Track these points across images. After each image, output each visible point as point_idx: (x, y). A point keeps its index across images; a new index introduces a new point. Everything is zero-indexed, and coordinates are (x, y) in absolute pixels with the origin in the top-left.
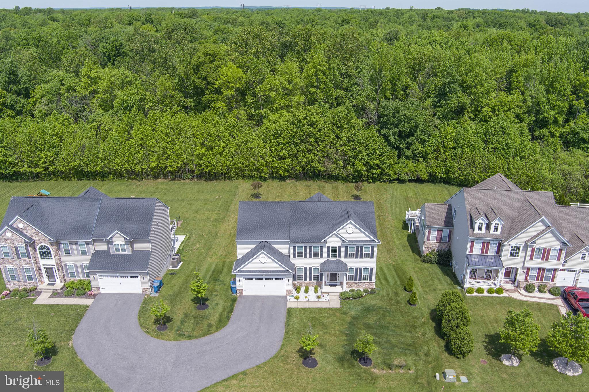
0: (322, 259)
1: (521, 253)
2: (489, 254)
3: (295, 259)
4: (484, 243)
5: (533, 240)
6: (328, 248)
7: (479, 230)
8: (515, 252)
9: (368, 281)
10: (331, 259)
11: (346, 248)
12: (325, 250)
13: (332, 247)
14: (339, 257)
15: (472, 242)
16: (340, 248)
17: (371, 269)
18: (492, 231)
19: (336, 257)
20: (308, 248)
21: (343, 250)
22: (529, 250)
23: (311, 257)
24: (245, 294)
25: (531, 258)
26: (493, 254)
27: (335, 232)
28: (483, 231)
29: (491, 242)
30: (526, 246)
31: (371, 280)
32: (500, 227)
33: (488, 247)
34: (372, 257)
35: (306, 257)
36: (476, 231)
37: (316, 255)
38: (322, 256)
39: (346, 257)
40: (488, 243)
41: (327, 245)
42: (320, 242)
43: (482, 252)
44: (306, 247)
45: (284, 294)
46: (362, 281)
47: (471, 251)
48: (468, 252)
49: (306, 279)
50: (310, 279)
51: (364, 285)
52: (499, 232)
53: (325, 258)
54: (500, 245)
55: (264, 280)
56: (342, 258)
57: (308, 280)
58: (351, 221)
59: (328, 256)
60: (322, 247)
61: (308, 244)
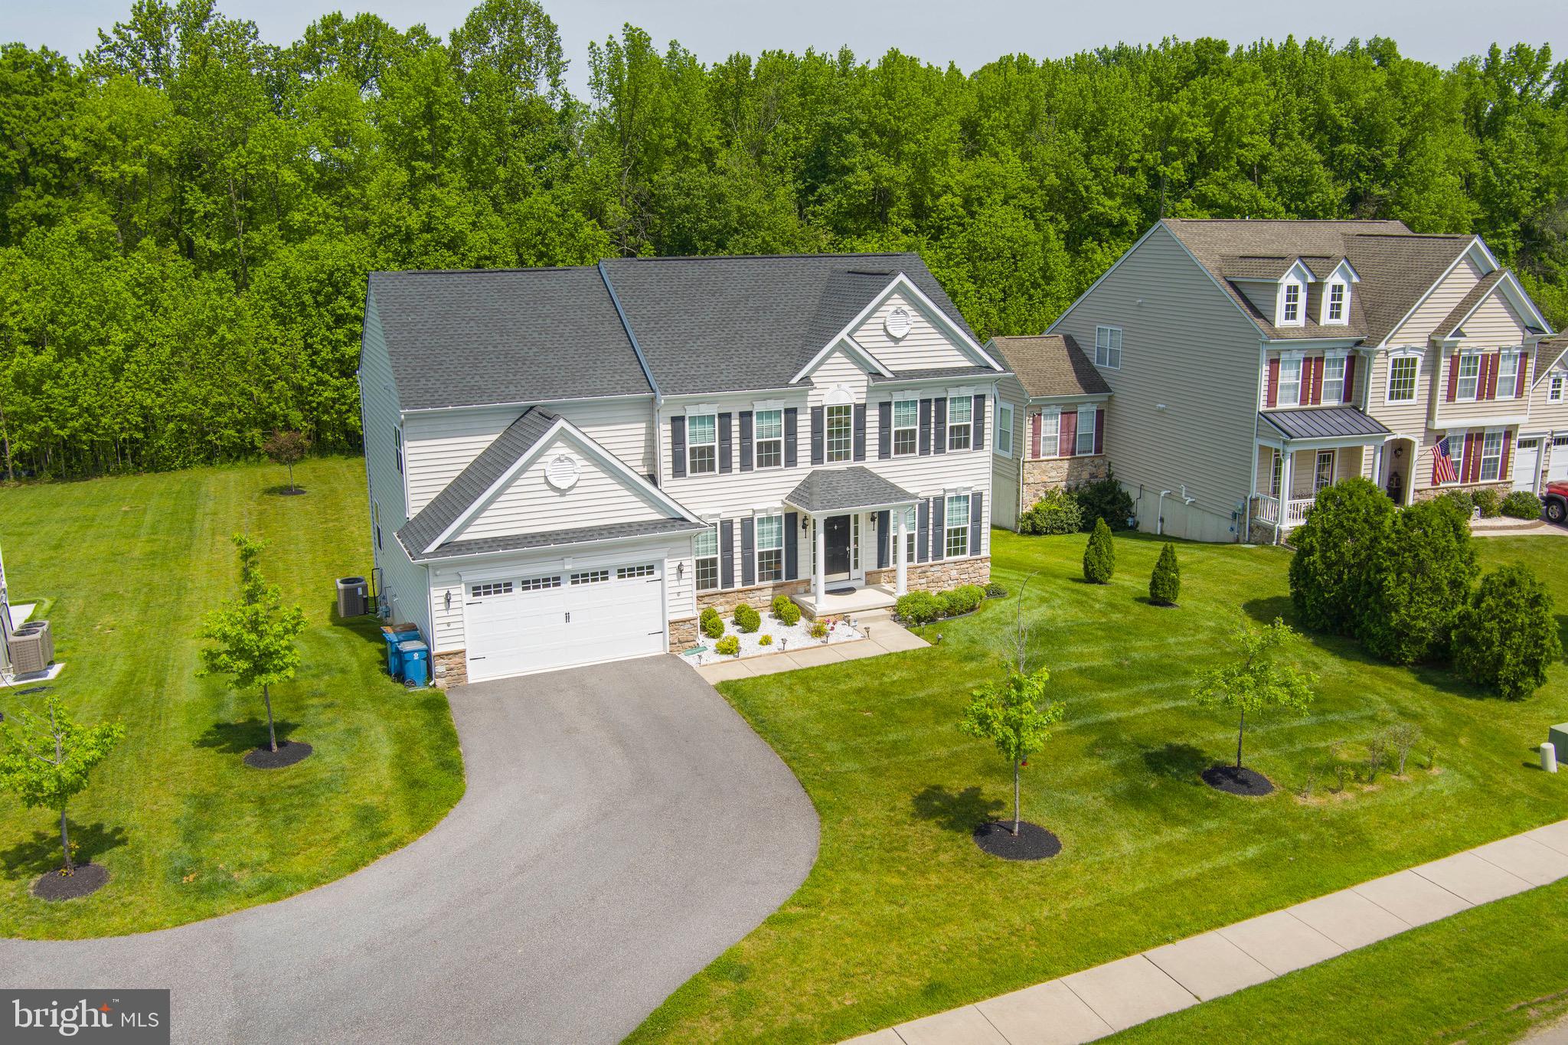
0: (791, 471)
1: (1421, 381)
2: (1324, 403)
3: (680, 481)
4: (1307, 360)
5: (1452, 322)
6: (817, 413)
7: (1287, 318)
8: (1401, 386)
9: (967, 556)
10: (827, 466)
11: (885, 407)
12: (804, 422)
13: (831, 411)
14: (860, 455)
15: (1274, 363)
16: (861, 410)
17: (978, 498)
18: (1325, 319)
19: (847, 457)
20: (735, 422)
21: (873, 416)
22: (1444, 364)
23: (746, 465)
24: (476, 674)
25: (1451, 397)
26: (1334, 403)
27: (843, 334)
28: (1301, 320)
29: (1328, 355)
30: (1434, 349)
31: (976, 549)
32: (1347, 296)
33: (1318, 378)
34: (979, 445)
35: (726, 467)
36: (1280, 321)
37: (769, 455)
38: (791, 461)
39: (884, 453)
40: (1320, 360)
41: (813, 400)
42: (787, 385)
43: (1304, 401)
44: (725, 417)
45: (657, 647)
46: (946, 559)
47: (1271, 401)
48: (1262, 407)
49: (728, 581)
50: (748, 579)
51: (954, 573)
52: (1344, 320)
54: (1351, 360)
55: (567, 586)
56: (872, 462)
57: (738, 586)
58: (902, 277)
59: (817, 458)
60: (791, 413)
61: (734, 402)
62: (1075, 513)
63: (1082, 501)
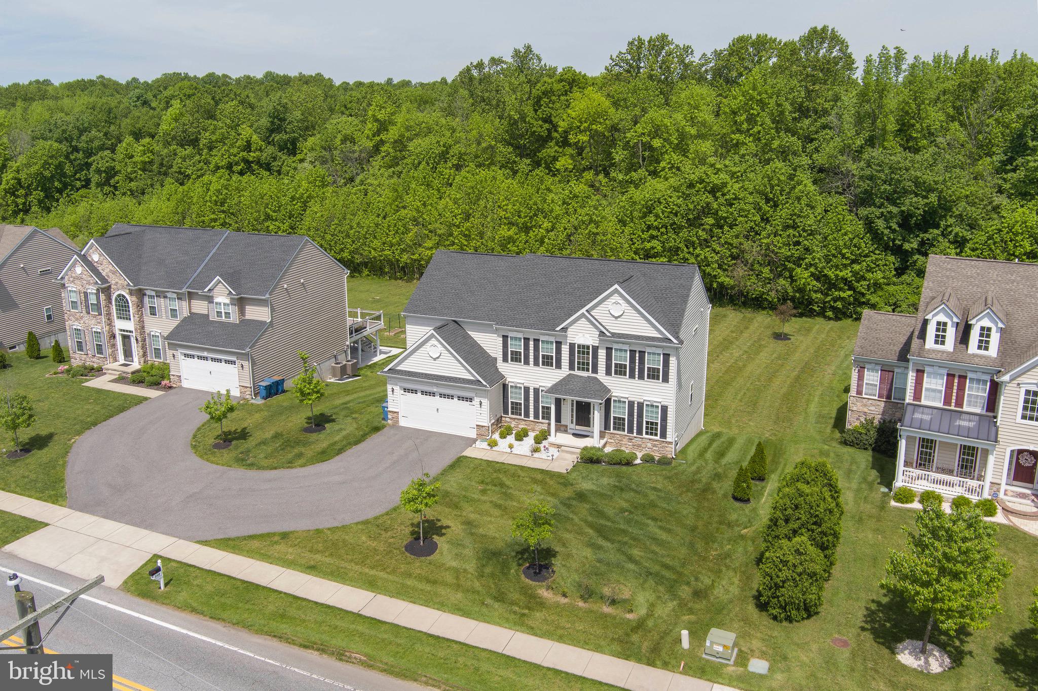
0: (558, 371)
2: (966, 408)
3: (505, 364)
4: (950, 376)
6: (572, 346)
7: (936, 342)
8: (1037, 407)
9: (658, 438)
10: (577, 373)
11: (609, 350)
12: (565, 350)
13: (579, 346)
14: (595, 370)
15: (920, 372)
16: (596, 349)
17: (665, 409)
18: (973, 348)
19: (588, 370)
20: (531, 343)
21: (602, 353)
23: (536, 364)
24: (403, 423)
26: (977, 410)
27: (584, 310)
28: (950, 344)
29: (970, 375)
31: (664, 435)
32: (993, 336)
33: (961, 388)
34: (666, 379)
35: (527, 362)
36: (930, 343)
37: (547, 361)
38: (559, 366)
39: (608, 373)
40: (963, 378)
41: (569, 340)
42: (554, 330)
43: (947, 401)
44: (527, 340)
45: (469, 434)
46: (644, 436)
47: (917, 395)
48: (909, 400)
49: (527, 415)
50: (536, 416)
51: (649, 445)
52: (992, 352)
53: (565, 371)
54: (994, 383)
55: (437, 398)
56: (601, 375)
57: (532, 418)
58: (616, 286)
59: (571, 367)
60: (559, 344)
61: (532, 334)
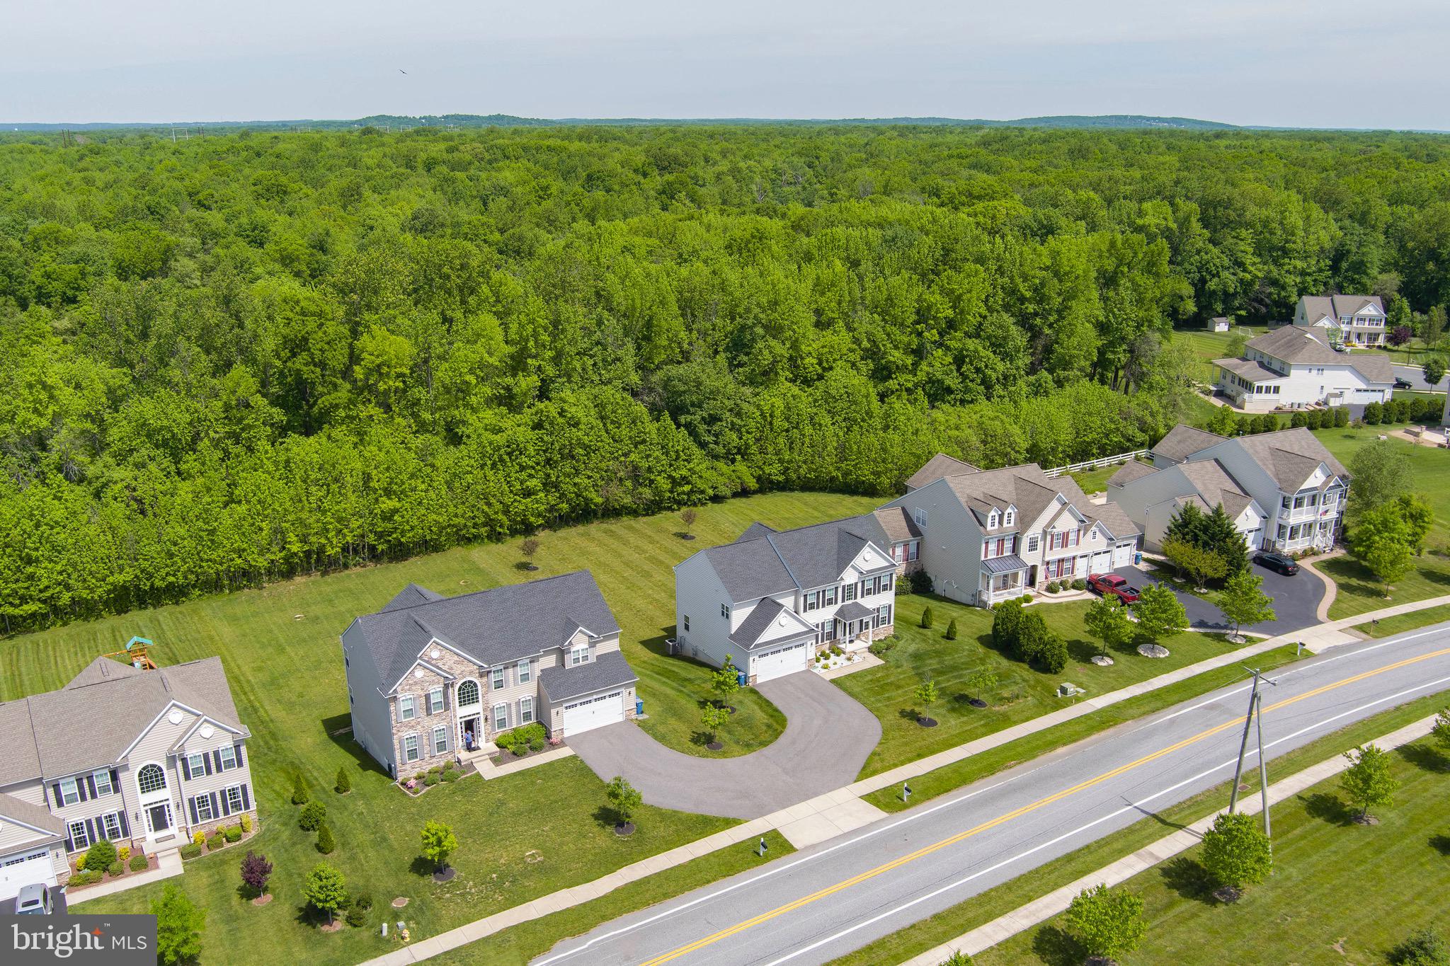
0: (836, 606)
1: (1040, 544)
2: (1005, 555)
3: (805, 613)
4: (999, 540)
5: (1051, 524)
6: (844, 587)
7: (992, 526)
8: (1033, 547)
9: (886, 625)
10: (847, 603)
11: (863, 582)
12: (840, 590)
13: (848, 586)
14: (856, 598)
15: (987, 542)
16: (856, 584)
17: (890, 606)
18: (1005, 525)
19: (852, 599)
20: (821, 594)
21: (860, 585)
22: (1049, 538)
23: (823, 606)
24: (758, 680)
25: (1051, 549)
26: (1009, 554)
27: (852, 563)
28: (996, 526)
29: (1006, 537)
30: (1045, 533)
31: (889, 622)
32: (1013, 515)
33: (1003, 545)
34: (891, 589)
35: (818, 607)
36: (989, 528)
37: (830, 602)
38: (836, 603)
39: (862, 596)
40: (1003, 539)
41: (843, 583)
42: (835, 581)
43: (998, 554)
44: (818, 593)
45: (803, 668)
46: (880, 627)
47: (986, 556)
48: (983, 558)
50: (822, 641)
51: (882, 631)
52: (1012, 524)
53: (840, 604)
54: (1015, 538)
55: (782, 652)
56: (859, 600)
58: (869, 543)
59: (843, 601)
60: (837, 588)
61: (821, 588)
62: (909, 585)
63: (912, 581)
